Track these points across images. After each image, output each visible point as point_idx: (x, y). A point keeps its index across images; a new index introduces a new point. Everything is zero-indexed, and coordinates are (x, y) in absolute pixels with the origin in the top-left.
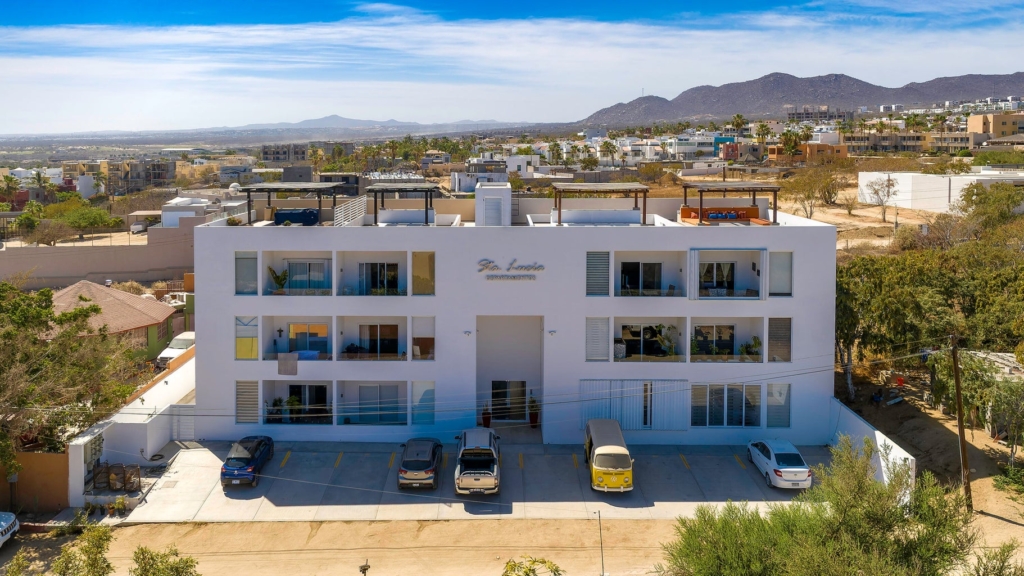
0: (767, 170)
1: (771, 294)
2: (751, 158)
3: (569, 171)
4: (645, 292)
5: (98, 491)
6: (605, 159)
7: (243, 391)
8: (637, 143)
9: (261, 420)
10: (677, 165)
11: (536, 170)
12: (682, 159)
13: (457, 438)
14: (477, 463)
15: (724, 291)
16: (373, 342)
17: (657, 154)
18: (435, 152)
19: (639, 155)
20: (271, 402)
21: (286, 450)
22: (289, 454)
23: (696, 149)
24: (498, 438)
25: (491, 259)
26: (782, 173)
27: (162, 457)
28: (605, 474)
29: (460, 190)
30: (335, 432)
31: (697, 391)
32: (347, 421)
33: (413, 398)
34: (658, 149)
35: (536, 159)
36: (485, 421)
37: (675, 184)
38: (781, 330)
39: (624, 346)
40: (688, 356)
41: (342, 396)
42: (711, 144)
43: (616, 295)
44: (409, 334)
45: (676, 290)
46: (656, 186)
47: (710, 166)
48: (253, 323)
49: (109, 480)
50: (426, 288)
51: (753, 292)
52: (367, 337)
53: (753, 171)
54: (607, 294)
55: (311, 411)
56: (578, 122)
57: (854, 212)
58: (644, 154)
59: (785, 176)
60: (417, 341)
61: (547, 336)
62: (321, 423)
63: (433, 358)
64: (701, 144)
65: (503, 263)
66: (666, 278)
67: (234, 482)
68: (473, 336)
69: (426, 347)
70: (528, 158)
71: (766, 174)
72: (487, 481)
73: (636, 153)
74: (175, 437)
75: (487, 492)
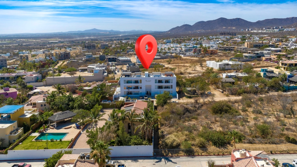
1: (171, 83)
2: (198, 52)
6: (168, 51)
7: (125, 92)
8: (177, 46)
10: (183, 54)
13: (144, 95)
18: (129, 47)
22: (130, 97)
24: (148, 95)
25: (147, 80)
30: (133, 95)
33: (140, 92)
34: (180, 49)
38: (172, 86)
39: (158, 88)
40: (164, 88)
41: (133, 92)
43: (158, 83)
46: (177, 60)
47: (190, 54)
48: (125, 86)
49: (116, 99)
50: (141, 83)
52: (135, 87)
53: (197, 56)
55: (130, 94)
60: (140, 87)
61: (152, 87)
63: (142, 89)
64: (190, 47)
68: (145, 87)
75: (147, 98)
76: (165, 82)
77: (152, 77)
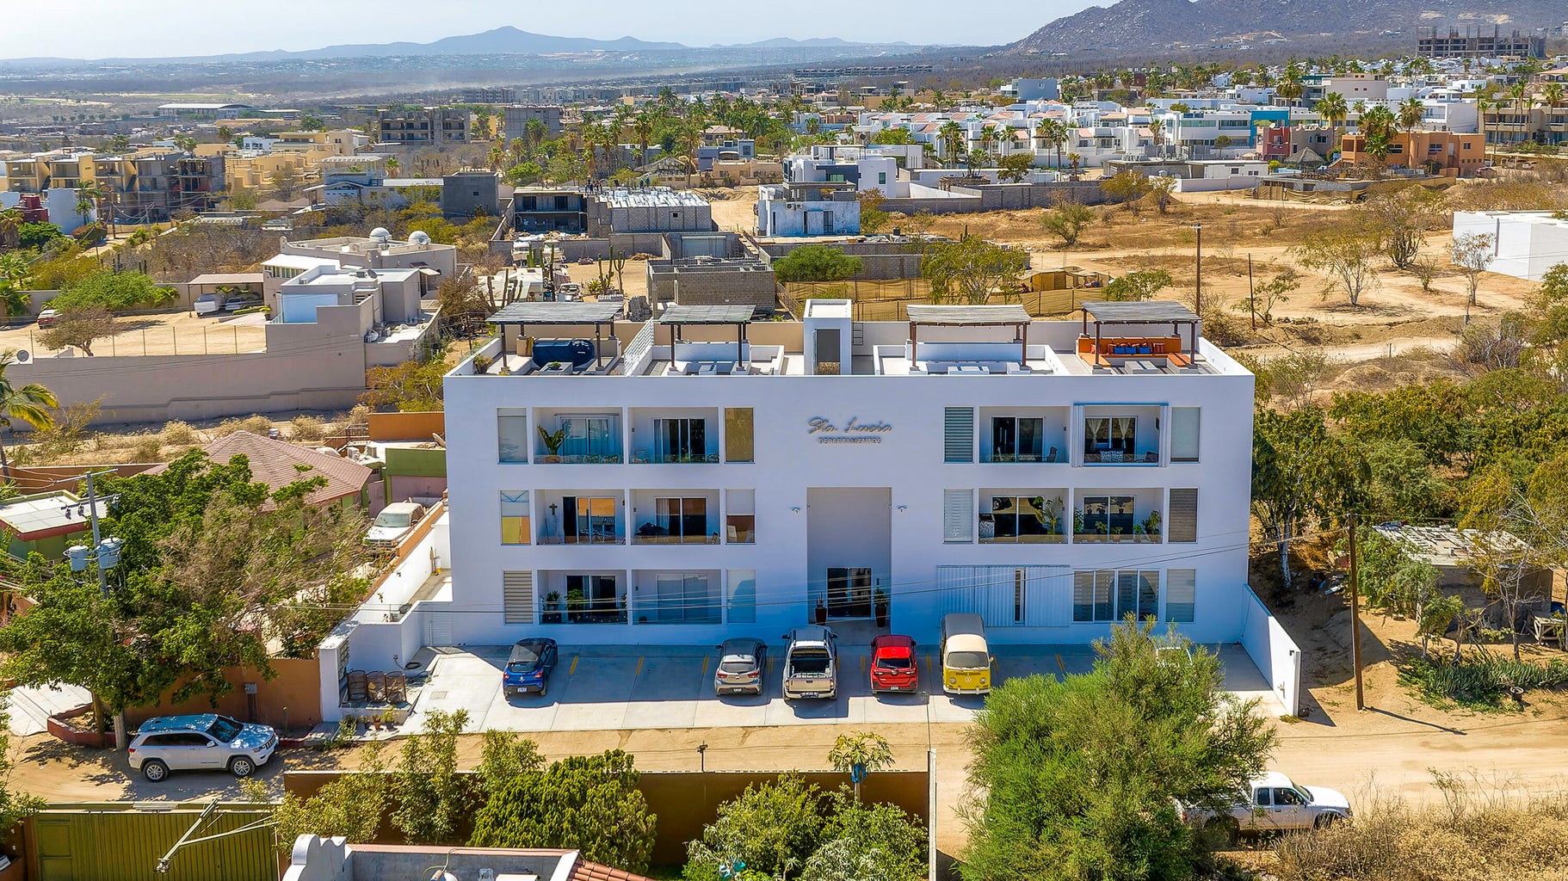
0: (1331, 185)
1: (1173, 460)
2: (1312, 156)
3: (974, 181)
4: (1022, 457)
5: (358, 703)
6: (1045, 153)
7: (513, 583)
8: (1111, 116)
9: (536, 617)
10: (1176, 168)
11: (915, 177)
12: (1185, 156)
13: (785, 637)
14: (809, 663)
15: (1120, 454)
16: (674, 521)
17: (1144, 143)
18: (723, 129)
19: (1109, 146)
20: (546, 597)
21: (573, 655)
22: (576, 660)
23: (1214, 133)
24: (835, 636)
25: (825, 417)
26: (1356, 193)
27: (418, 665)
28: (957, 674)
29: (774, 232)
30: (629, 634)
31: (1082, 578)
32: (642, 620)
33: (727, 592)
34: (1146, 133)
35: (914, 153)
36: (820, 616)
37: (1164, 212)
38: (1185, 501)
39: (993, 524)
40: (1070, 536)
41: (637, 588)
42: (1245, 123)
43: (982, 460)
44: (723, 511)
45: (1058, 455)
46: (1128, 216)
47: (1235, 171)
48: (523, 498)
49: (367, 689)
50: (743, 453)
51: (1152, 458)
52: (666, 513)
53: (1307, 188)
54: (971, 460)
55: (595, 606)
56: (1009, 46)
57: (1435, 284)
58: (1118, 143)
59: (1360, 198)
60: (732, 520)
61: (895, 512)
62: (613, 621)
63: (752, 541)
64: (1225, 124)
65: (839, 422)
66: (1048, 440)
67: (519, 690)
68: (804, 510)
69: (744, 526)
70: (900, 150)
71: (1328, 193)
72: (822, 683)
73: (1105, 141)
74: (426, 643)
75: (821, 696)
76: (1092, 451)
77: (898, 368)
